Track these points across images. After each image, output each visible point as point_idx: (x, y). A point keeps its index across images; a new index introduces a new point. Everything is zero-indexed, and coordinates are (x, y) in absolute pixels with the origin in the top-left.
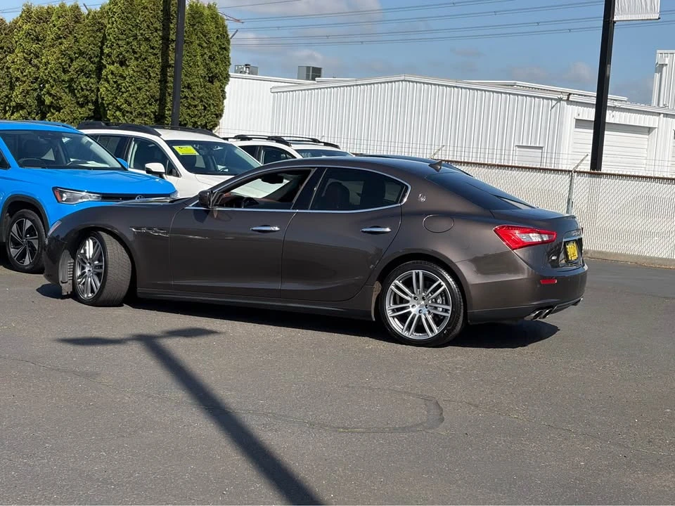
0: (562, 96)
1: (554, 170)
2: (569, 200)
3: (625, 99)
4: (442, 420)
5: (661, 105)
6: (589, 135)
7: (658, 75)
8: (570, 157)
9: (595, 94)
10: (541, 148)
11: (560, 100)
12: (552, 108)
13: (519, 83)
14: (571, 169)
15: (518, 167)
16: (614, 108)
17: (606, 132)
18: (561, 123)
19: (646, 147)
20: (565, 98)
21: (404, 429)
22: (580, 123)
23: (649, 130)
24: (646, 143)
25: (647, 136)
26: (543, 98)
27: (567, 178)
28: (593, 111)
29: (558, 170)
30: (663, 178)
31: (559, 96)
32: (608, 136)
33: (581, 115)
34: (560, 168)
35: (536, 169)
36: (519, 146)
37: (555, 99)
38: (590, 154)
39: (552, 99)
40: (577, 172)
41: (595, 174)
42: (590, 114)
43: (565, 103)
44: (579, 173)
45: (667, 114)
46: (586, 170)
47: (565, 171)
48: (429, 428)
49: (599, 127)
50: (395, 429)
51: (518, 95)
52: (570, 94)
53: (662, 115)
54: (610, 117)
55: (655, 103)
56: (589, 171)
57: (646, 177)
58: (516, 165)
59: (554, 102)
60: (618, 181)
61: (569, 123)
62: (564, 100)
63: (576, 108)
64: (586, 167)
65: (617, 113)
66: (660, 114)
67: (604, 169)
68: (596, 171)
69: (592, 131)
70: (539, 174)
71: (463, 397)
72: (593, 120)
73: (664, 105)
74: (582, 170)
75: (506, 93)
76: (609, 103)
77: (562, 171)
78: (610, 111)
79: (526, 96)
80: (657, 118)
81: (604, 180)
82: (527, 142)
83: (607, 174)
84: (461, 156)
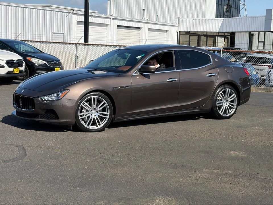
0: (70, 11)
1: (69, 43)
2: (76, 56)
3: (97, 12)
4: (26, 155)
5: (111, 15)
6: (82, 27)
7: (109, 2)
8: (75, 37)
9: (84, 10)
10: (63, 33)
11: (69, 13)
12: (67, 16)
13: (52, 5)
14: (76, 43)
15: (54, 42)
16: (92, 16)
17: (89, 26)
18: (71, 23)
19: (106, 32)
20: (72, 12)
21: (9, 161)
22: (79, 23)
23: (107, 25)
24: (106, 30)
25: (106, 28)
26: (63, 12)
27: (74, 46)
28: (83, 17)
29: (71, 43)
30: (113, 46)
31: (69, 11)
32: (90, 28)
33: (79, 19)
34: (71, 42)
35: (61, 43)
36: (54, 33)
37: (67, 13)
38: (84, 36)
39: (66, 12)
40: (78, 44)
41: (86, 44)
42: (82, 19)
43: (72, 14)
44: (80, 44)
45: (114, 18)
46: (82, 43)
47: (74, 43)
48: (20, 159)
49: (86, 24)
50: (5, 161)
51: (52, 11)
52: (74, 10)
53: (112, 19)
54: (91, 20)
55: (108, 14)
56: (83, 43)
57: (107, 45)
58: (53, 41)
59: (67, 14)
60: (95, 47)
61: (74, 22)
62: (71, 13)
63: (76, 16)
64: (82, 41)
65: (94, 18)
66: (111, 18)
67: (89, 43)
68: (86, 43)
69: (84, 26)
70: (63, 45)
71: (35, 144)
72: (84, 21)
73: (112, 14)
74: (80, 43)
75: (46, 10)
76: (90, 14)
77: (72, 43)
78: (91, 18)
79: (55, 11)
80: (110, 20)
81: (90, 47)
82: (57, 31)
83: (91, 44)
84: (29, 38)
